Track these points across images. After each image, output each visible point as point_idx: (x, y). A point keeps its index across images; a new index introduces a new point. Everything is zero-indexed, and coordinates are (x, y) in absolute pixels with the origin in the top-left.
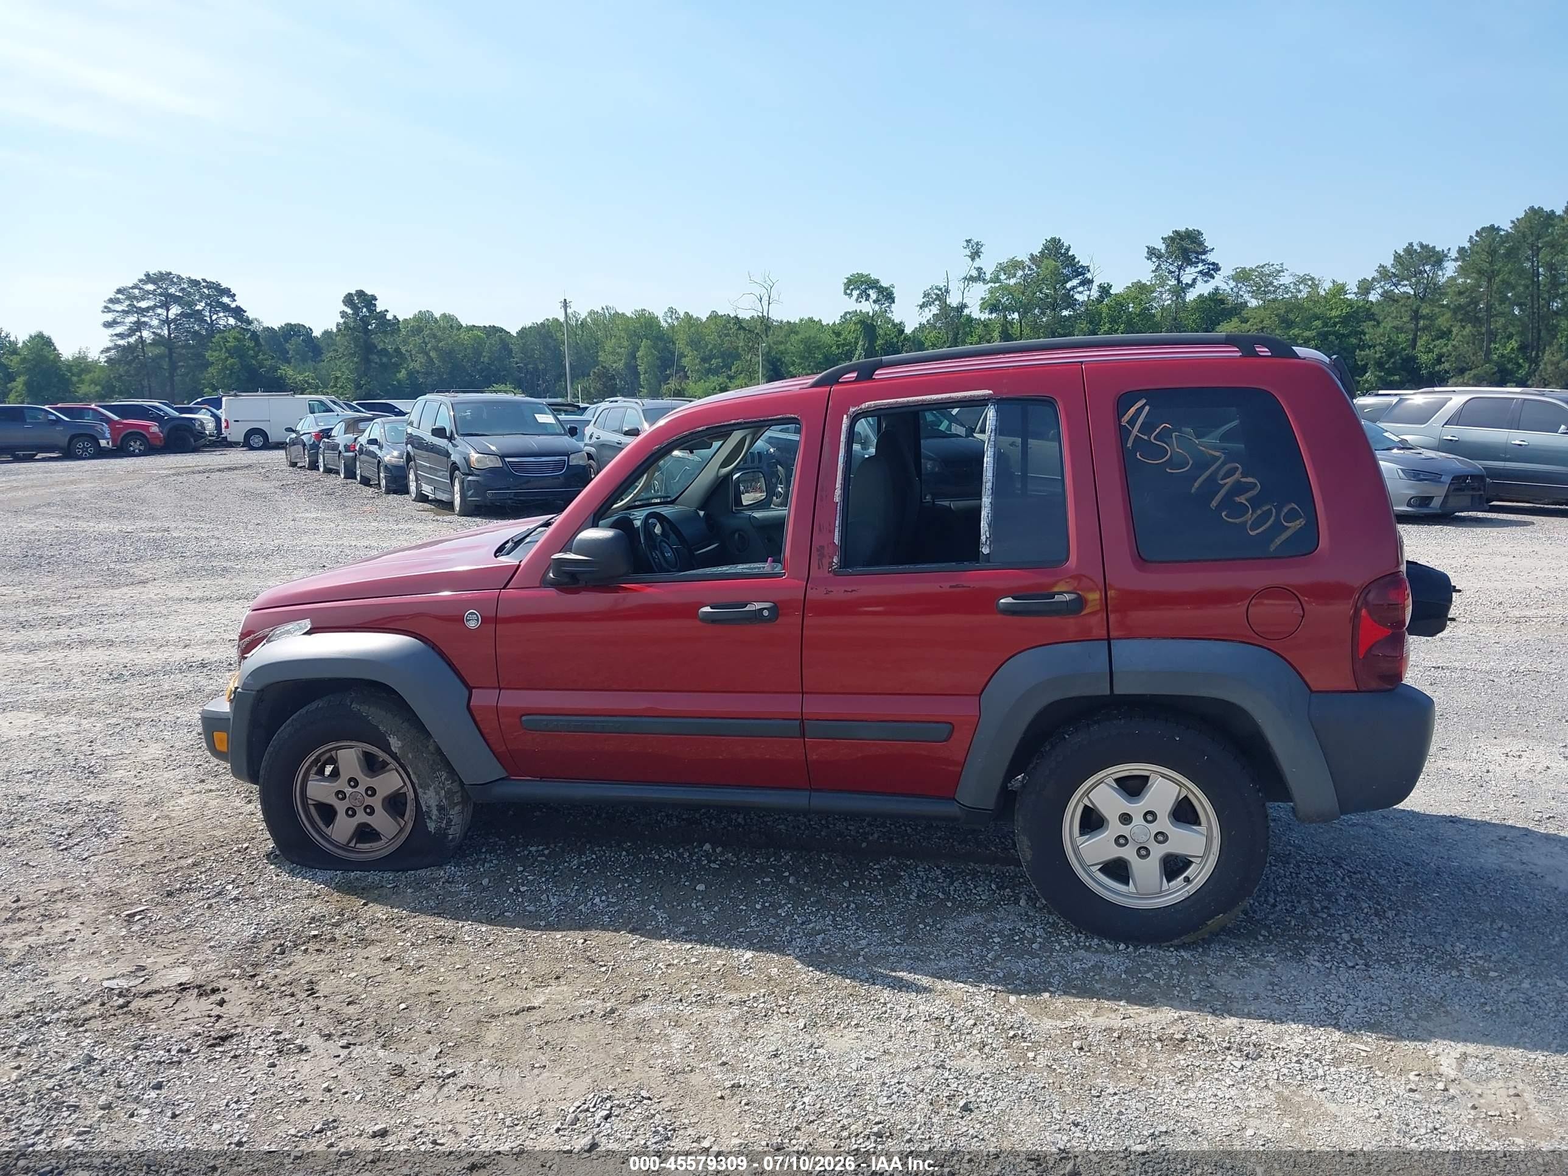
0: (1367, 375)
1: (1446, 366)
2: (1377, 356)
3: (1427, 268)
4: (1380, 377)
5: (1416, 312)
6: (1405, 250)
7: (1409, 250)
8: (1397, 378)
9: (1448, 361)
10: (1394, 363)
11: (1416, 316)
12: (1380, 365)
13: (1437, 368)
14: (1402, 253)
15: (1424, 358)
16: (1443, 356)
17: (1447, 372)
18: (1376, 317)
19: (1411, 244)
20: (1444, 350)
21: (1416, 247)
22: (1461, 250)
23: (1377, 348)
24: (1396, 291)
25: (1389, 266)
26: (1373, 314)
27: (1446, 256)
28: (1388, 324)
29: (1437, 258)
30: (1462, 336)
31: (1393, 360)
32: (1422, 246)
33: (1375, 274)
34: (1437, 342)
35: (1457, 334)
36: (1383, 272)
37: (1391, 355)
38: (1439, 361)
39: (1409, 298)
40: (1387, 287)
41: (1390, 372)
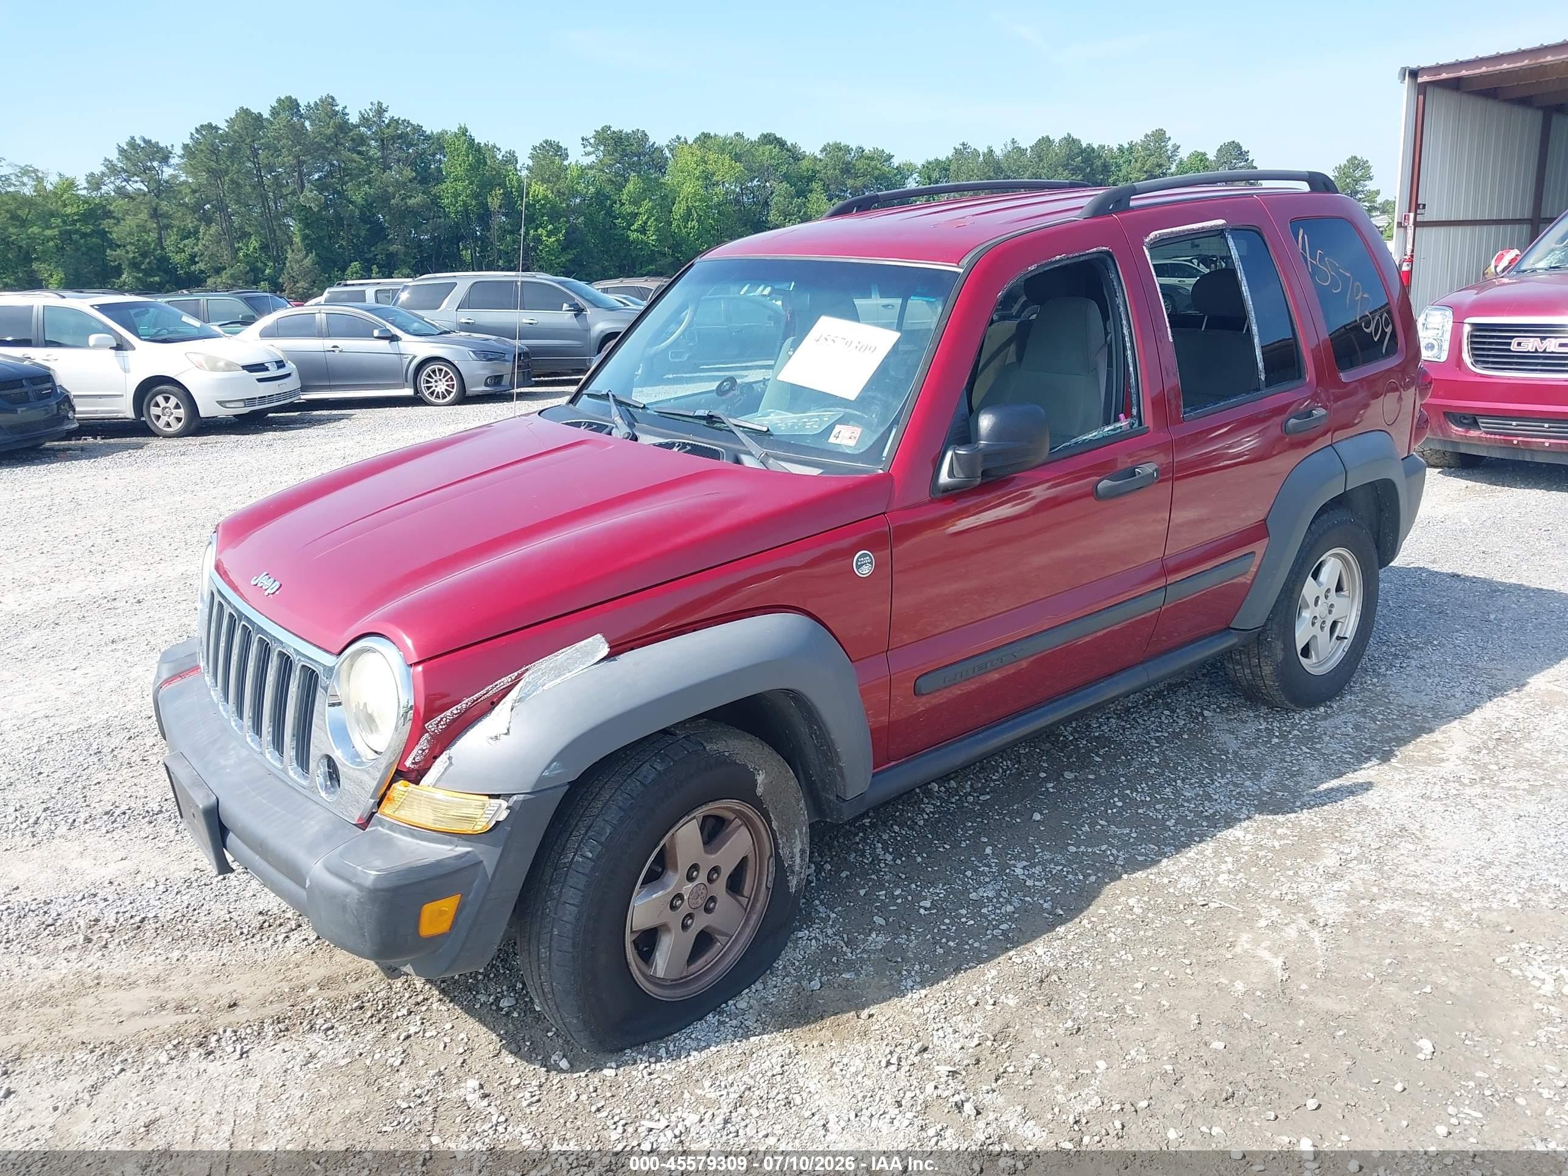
0: (124, 276)
1: (202, 266)
2: (131, 255)
3: (155, 164)
4: (138, 279)
5: (155, 210)
6: (128, 144)
7: (132, 144)
8: (157, 279)
9: (202, 260)
10: (149, 263)
11: (155, 214)
12: (135, 265)
13: (193, 268)
14: (126, 148)
15: (177, 258)
16: (195, 256)
17: (202, 272)
18: (114, 215)
19: (133, 138)
20: (196, 249)
21: (139, 141)
22: (186, 147)
23: (129, 247)
24: (128, 187)
25: (115, 162)
26: (110, 211)
27: (171, 153)
28: (130, 222)
29: (165, 157)
30: (210, 235)
31: (148, 260)
32: (145, 141)
33: (103, 169)
34: (186, 242)
35: (205, 234)
36: (112, 169)
37: (144, 255)
38: (192, 260)
39: (145, 195)
40: (118, 182)
41: (148, 273)
